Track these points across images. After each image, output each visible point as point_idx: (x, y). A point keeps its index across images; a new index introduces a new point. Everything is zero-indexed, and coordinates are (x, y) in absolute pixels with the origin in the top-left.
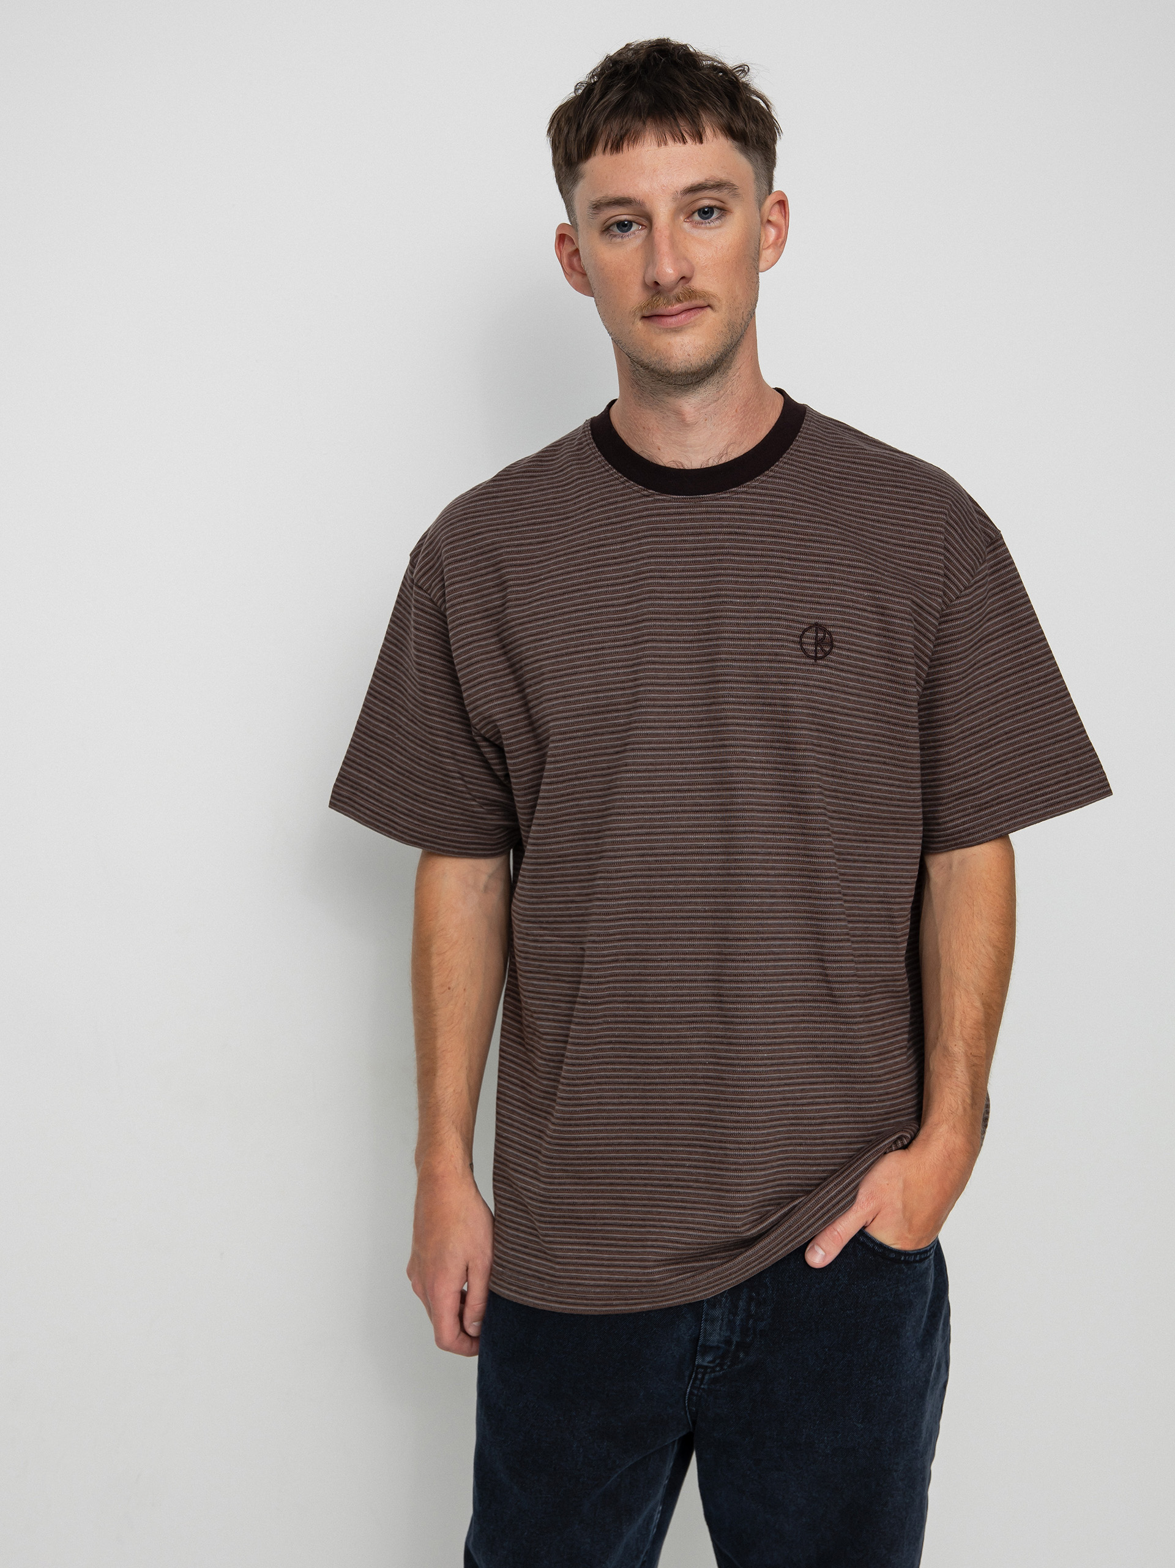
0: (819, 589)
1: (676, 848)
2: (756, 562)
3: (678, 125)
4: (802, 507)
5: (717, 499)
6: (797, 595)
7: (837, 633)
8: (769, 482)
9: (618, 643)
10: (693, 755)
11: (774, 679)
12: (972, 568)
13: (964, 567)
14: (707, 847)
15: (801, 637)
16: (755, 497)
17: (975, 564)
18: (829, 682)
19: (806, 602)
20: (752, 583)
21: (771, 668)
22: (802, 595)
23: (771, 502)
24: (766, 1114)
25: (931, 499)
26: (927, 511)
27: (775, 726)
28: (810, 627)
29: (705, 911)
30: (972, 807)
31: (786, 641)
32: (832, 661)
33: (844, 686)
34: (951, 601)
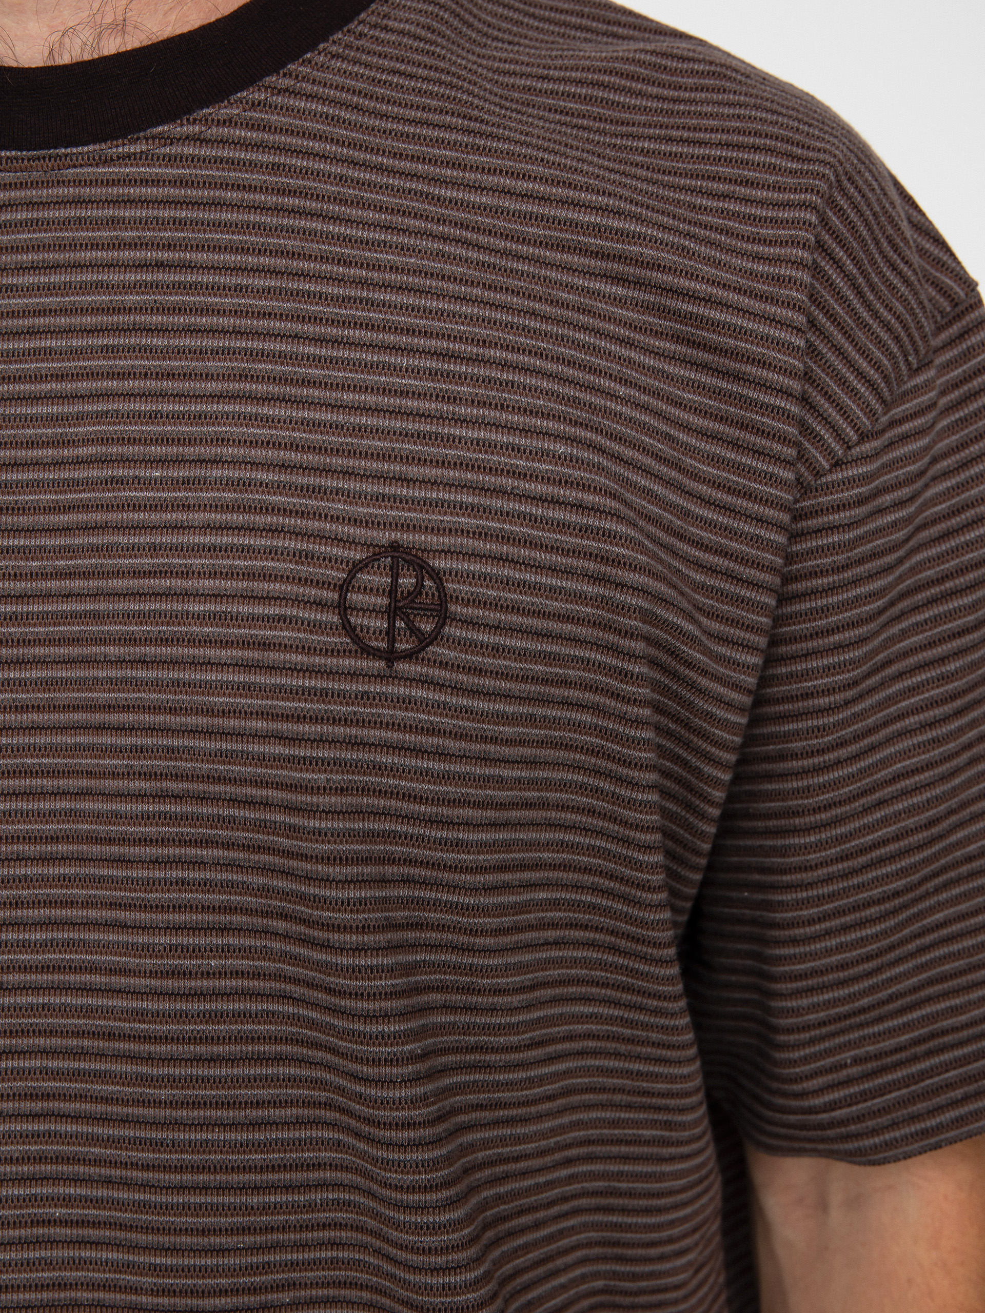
0: (405, 435)
2: (215, 353)
4: (368, 185)
5: (108, 161)
6: (337, 451)
7: (458, 576)
8: (274, 108)
12: (886, 378)
13: (861, 375)
15: (344, 587)
16: (226, 153)
17: (896, 365)
18: (432, 731)
19: (365, 476)
20: (200, 418)
21: (248, 689)
22: (353, 453)
23: (275, 168)
25: (772, 169)
26: (762, 203)
28: (375, 557)
30: (856, 1061)
31: (297, 601)
32: (444, 665)
33: (485, 739)
34: (818, 474)
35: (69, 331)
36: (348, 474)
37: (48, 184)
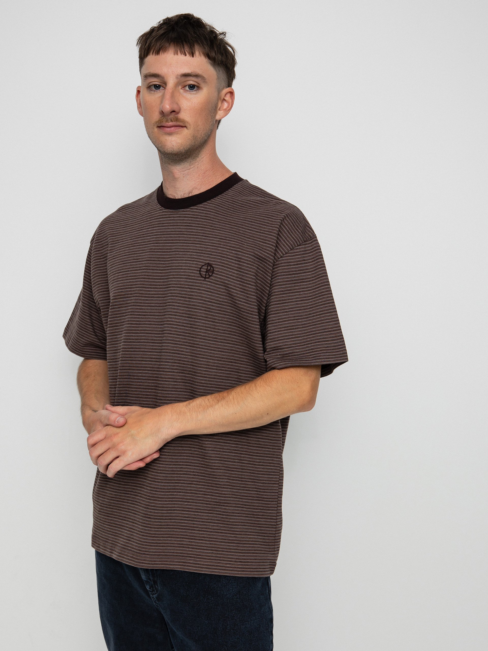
0: (213, 249)
1: (143, 358)
3: (184, 48)
7: (216, 268)
8: (208, 205)
9: (134, 269)
10: (155, 318)
11: (187, 286)
14: (154, 358)
15: (201, 268)
18: (210, 289)
21: (186, 281)
23: (206, 213)
24: (164, 477)
27: (185, 307)
28: (206, 264)
29: (152, 386)
31: (194, 270)
32: (212, 280)
33: (218, 291)
34: (279, 258)
35: (175, 234)
36: (204, 253)
37: (176, 215)
